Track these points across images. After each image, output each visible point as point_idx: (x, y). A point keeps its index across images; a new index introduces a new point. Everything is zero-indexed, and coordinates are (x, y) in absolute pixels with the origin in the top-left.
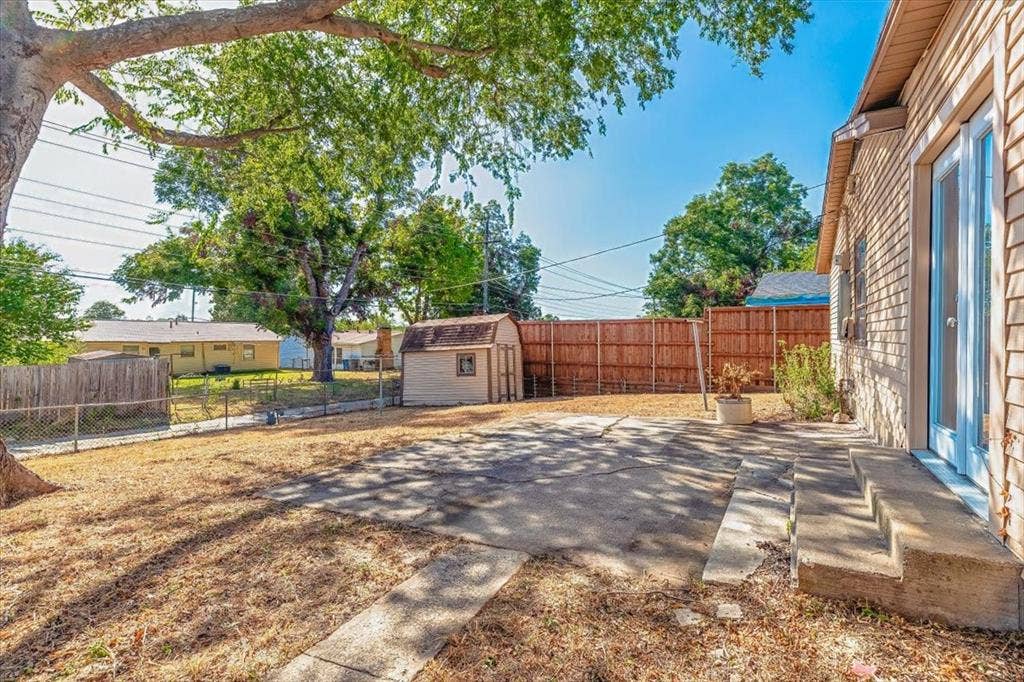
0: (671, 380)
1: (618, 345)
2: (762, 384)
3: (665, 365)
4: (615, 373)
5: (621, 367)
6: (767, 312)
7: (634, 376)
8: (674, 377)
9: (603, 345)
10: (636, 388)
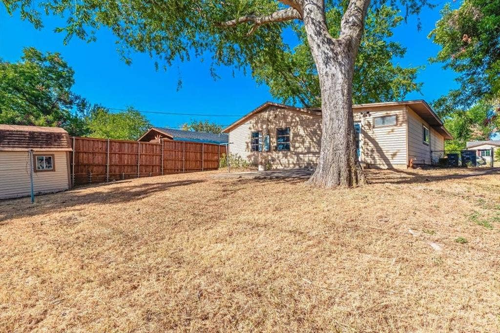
0: (146, 171)
1: (119, 154)
2: (179, 171)
3: (143, 164)
4: (117, 169)
5: (121, 166)
6: (181, 143)
7: (127, 171)
8: (147, 170)
9: (111, 154)
10: (129, 176)
